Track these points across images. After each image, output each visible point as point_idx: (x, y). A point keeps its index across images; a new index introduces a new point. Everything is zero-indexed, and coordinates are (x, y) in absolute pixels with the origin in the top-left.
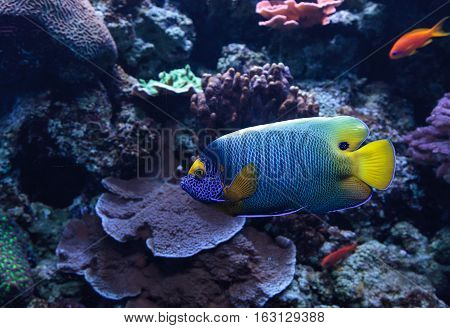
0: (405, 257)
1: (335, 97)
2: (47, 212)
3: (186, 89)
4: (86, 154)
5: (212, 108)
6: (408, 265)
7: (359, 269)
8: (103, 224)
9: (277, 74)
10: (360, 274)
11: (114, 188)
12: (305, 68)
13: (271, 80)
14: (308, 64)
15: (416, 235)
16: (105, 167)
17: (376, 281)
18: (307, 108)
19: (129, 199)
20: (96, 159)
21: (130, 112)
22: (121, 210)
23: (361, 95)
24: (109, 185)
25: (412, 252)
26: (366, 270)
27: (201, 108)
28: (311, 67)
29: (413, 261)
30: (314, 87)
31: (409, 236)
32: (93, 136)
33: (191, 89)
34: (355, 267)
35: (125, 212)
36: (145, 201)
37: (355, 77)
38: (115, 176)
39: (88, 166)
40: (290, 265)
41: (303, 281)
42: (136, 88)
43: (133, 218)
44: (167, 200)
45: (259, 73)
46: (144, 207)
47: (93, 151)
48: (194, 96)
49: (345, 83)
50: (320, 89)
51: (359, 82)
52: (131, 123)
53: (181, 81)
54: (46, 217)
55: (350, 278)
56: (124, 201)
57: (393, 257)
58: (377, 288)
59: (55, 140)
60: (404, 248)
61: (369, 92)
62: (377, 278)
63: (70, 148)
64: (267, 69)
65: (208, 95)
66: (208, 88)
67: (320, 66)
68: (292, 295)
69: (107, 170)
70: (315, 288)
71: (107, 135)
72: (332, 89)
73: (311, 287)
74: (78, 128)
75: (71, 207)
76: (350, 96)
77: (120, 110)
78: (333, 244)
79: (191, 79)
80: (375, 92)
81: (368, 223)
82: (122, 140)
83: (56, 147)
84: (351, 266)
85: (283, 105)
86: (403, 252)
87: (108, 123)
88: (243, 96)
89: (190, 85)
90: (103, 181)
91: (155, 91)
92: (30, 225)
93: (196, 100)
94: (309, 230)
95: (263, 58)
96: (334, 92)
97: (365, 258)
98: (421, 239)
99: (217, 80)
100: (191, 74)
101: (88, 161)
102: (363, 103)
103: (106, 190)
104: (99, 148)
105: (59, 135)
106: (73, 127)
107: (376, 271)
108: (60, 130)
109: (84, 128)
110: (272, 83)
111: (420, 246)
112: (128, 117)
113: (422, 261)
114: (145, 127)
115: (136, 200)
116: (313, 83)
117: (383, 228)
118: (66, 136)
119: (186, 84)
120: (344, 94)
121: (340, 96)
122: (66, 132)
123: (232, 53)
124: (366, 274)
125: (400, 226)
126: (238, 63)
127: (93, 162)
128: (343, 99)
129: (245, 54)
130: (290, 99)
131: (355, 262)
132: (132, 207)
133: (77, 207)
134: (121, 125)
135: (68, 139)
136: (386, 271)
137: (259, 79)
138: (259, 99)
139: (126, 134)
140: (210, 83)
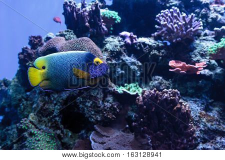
1: (198, 106)
2: (70, 134)
3: (135, 93)
4: (90, 113)
5: (145, 104)
8: (92, 145)
9: (174, 94)
11: (99, 130)
12: (187, 91)
13: (171, 96)
14: (188, 90)
16: (97, 120)
18: (185, 111)
19: (104, 136)
20: (94, 116)
21: (110, 99)
22: (100, 140)
24: (97, 128)
27: (140, 103)
28: (189, 91)
32: (94, 106)
33: (137, 94)
35: (102, 141)
36: (111, 137)
37: (208, 99)
38: (100, 125)
39: (90, 119)
42: (114, 89)
43: (105, 145)
44: (120, 139)
45: (167, 92)
46: (110, 140)
47: (93, 113)
48: (138, 97)
52: (110, 103)
53: (133, 89)
54: (69, 136)
56: (102, 136)
59: (79, 105)
63: (84, 110)
64: (170, 91)
65: (144, 98)
66: (144, 95)
67: (193, 91)
69: (97, 122)
71: (100, 107)
74: (89, 102)
75: (80, 134)
76: (205, 107)
77: (107, 97)
79: (138, 88)
82: (105, 110)
83: (78, 108)
85: (175, 108)
87: (101, 102)
88: (158, 101)
89: (137, 92)
90: (95, 126)
91: (122, 92)
92: (62, 138)
93: (138, 99)
95: (169, 84)
99: (148, 93)
100: (138, 86)
101: (90, 116)
102: (211, 110)
103: (95, 130)
104: (95, 112)
105: (80, 104)
106: (87, 102)
108: (81, 102)
109: (91, 103)
110: (172, 98)
112: (110, 100)
114: (115, 106)
115: (107, 137)
116: (189, 98)
118: (83, 105)
119: (135, 91)
122: (84, 103)
123: (156, 80)
126: (158, 85)
127: (92, 117)
129: (162, 81)
130: (179, 106)
132: (105, 139)
133: (82, 134)
134: (106, 104)
135: (84, 106)
137: (166, 95)
138: (165, 104)
139: (107, 108)
140: (145, 94)
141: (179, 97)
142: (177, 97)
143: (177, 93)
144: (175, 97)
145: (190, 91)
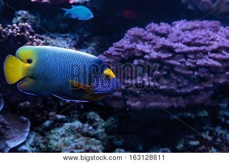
0: (92, 130)
6: (92, 135)
7: (63, 136)
10: (63, 138)
15: (98, 119)
17: (71, 142)
23: (86, 43)
25: (95, 128)
26: (67, 136)
29: (95, 132)
30: (59, 37)
31: (94, 119)
34: (61, 134)
40: (26, 132)
41: (31, 141)
49: (76, 35)
50: (62, 38)
51: (86, 35)
55: (56, 140)
57: (85, 130)
58: (71, 146)
60: (92, 126)
61: (91, 41)
62: (72, 140)
68: (24, 148)
70: (37, 144)
72: (68, 39)
73: (35, 144)
78: (50, 122)
80: (95, 41)
81: (76, 112)
84: (59, 134)
86: (91, 128)
94: (39, 114)
96: (68, 40)
97: (67, 130)
98: (100, 121)
107: (72, 137)
111: (99, 125)
113: (99, 133)
117: (84, 114)
120: (74, 41)
121: (71, 42)
124: (66, 139)
125: (91, 114)
128: (73, 44)
131: (62, 132)
136: (78, 137)
141: (30, 32)
142: (28, 33)
143: (28, 28)
144: (24, 32)
145: (62, 26)
